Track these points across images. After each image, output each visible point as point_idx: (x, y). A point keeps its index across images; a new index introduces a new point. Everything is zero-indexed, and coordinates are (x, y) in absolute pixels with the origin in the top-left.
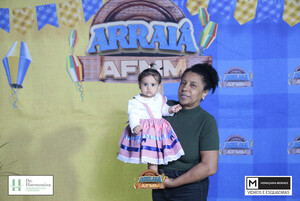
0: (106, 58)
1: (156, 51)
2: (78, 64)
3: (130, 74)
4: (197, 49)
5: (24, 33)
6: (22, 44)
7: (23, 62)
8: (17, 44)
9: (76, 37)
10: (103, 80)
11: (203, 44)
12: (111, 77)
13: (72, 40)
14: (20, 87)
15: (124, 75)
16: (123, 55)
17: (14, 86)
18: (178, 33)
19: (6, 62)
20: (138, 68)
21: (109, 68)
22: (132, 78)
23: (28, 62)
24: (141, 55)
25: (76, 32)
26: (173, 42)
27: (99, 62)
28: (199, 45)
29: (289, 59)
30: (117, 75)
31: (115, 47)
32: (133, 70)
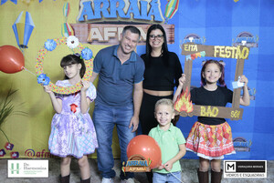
0: (93, 25)
1: (131, 20)
2: (71, 30)
3: (110, 38)
4: (163, 19)
5: (28, 5)
6: (27, 13)
7: (28, 27)
8: (23, 13)
9: (69, 8)
10: (90, 43)
11: (168, 15)
12: (97, 40)
13: (66, 11)
14: (26, 47)
15: (106, 39)
16: (105, 23)
17: (22, 46)
18: (149, 6)
19: (15, 27)
20: (117, 33)
21: (95, 33)
22: (112, 41)
23: (32, 28)
24: (120, 23)
25: (68, 4)
26: (144, 13)
27: (87, 29)
28: (164, 15)
29: (233, 28)
30: (101, 39)
31: (99, 17)
32: (113, 35)
